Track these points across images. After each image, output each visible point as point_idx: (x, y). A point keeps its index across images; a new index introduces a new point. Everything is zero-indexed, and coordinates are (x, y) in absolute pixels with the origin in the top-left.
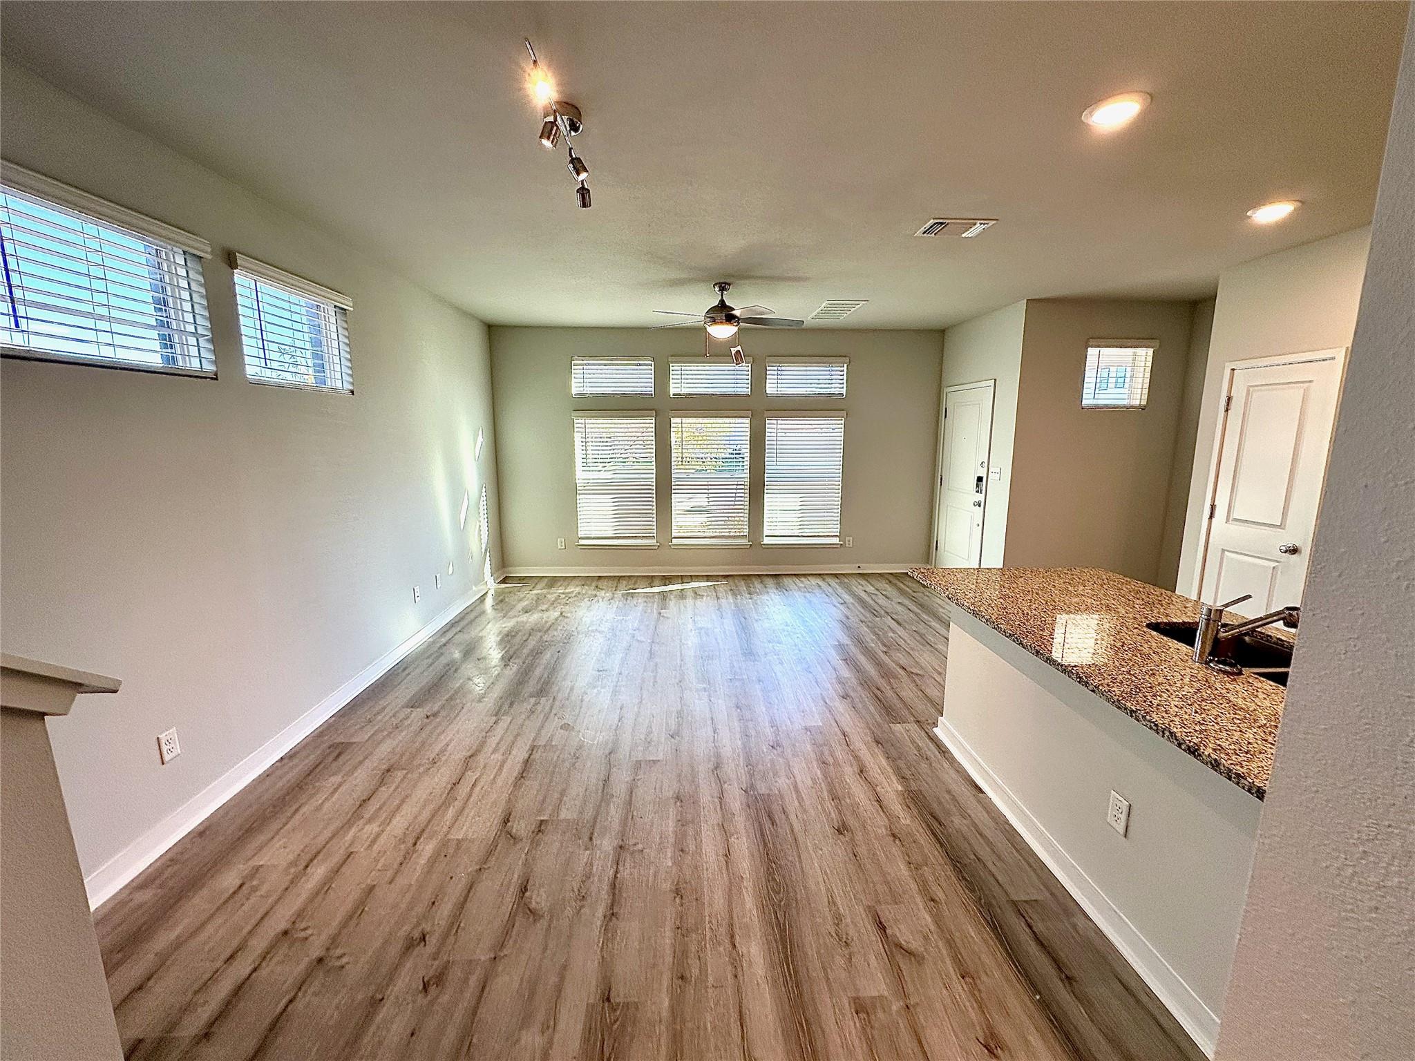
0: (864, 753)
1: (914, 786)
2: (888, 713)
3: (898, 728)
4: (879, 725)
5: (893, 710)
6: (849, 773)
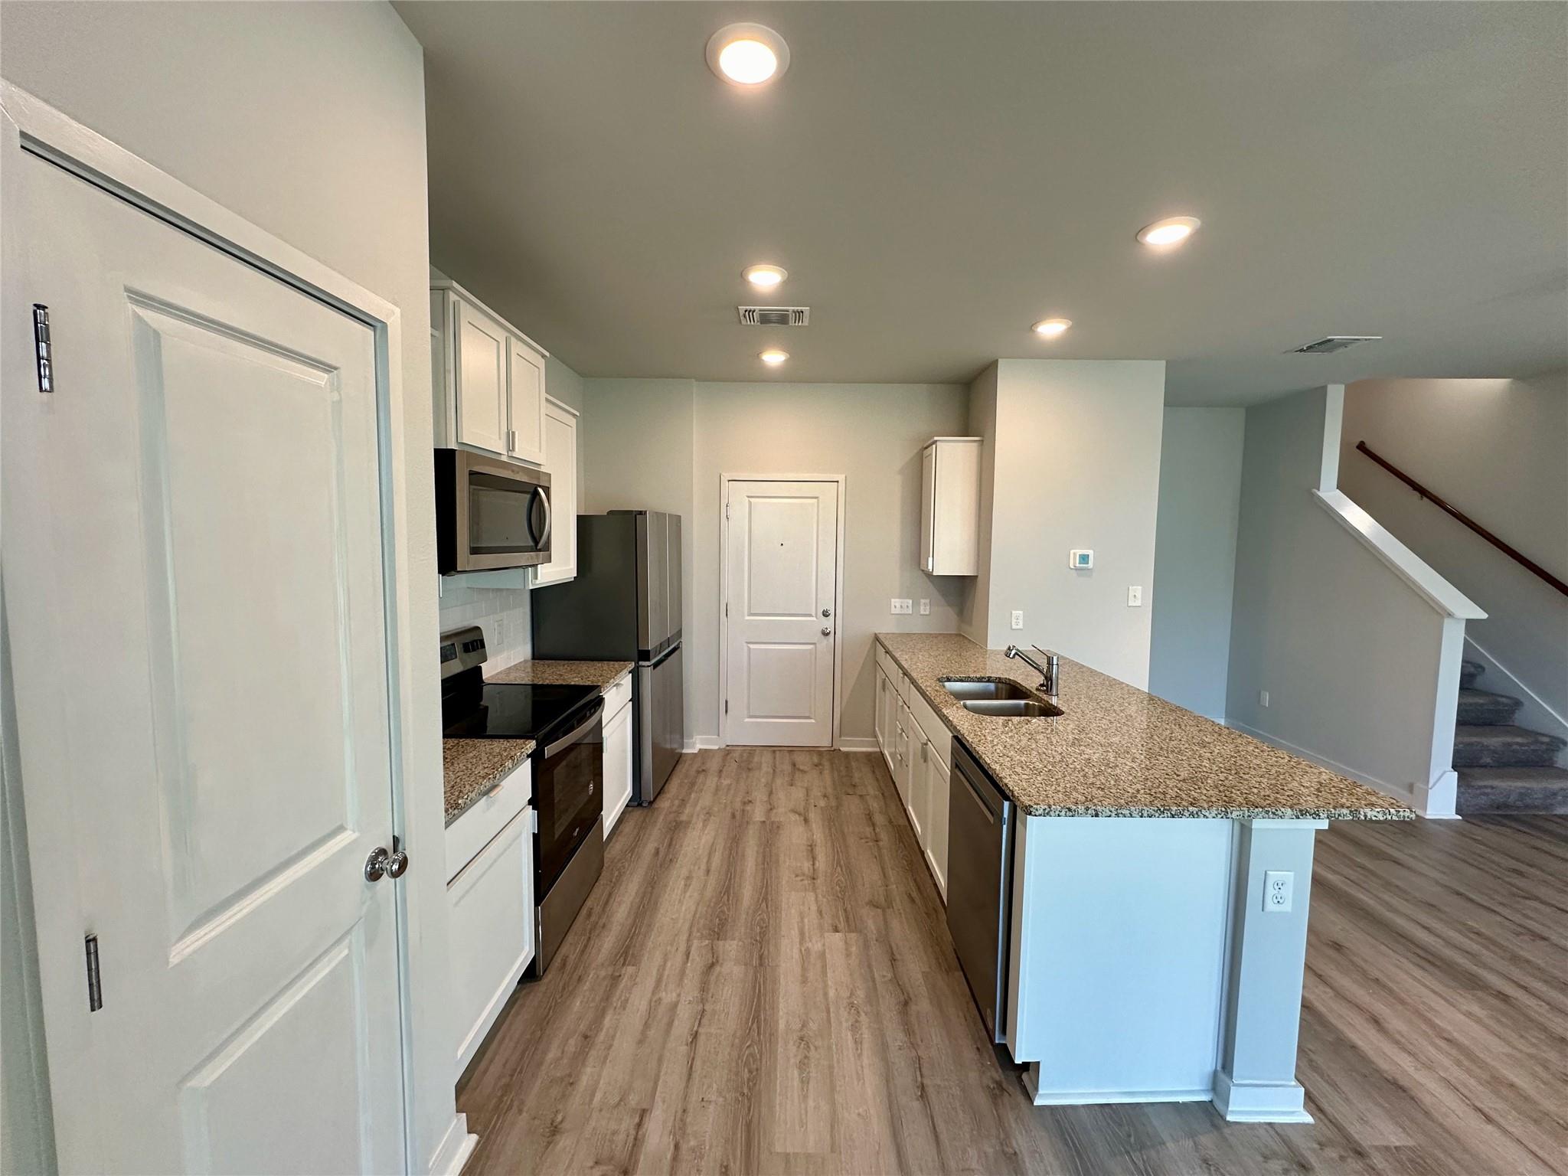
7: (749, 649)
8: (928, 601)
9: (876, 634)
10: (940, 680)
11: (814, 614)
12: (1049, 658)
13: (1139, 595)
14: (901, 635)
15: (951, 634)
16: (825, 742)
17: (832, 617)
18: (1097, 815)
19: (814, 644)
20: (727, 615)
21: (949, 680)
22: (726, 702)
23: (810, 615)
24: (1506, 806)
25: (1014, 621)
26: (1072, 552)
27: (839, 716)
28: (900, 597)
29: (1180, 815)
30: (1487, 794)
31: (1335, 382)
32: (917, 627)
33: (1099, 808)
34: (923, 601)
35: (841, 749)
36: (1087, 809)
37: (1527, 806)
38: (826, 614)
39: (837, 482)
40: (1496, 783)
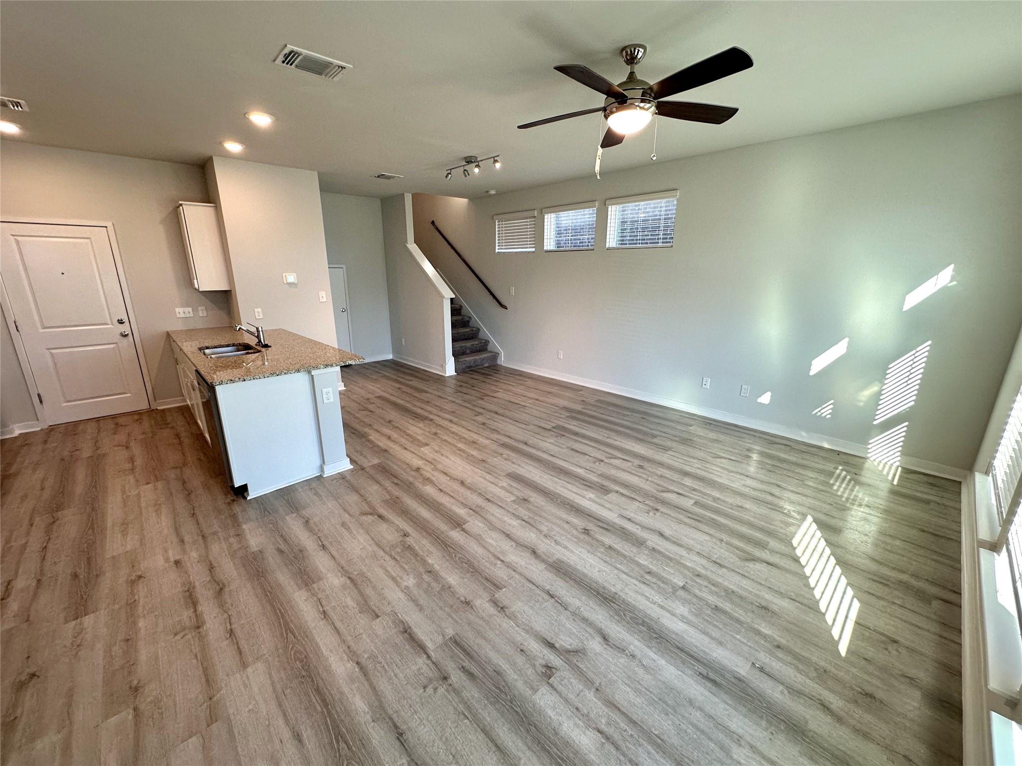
0: (391, 444)
1: (364, 440)
2: (384, 468)
3: (376, 461)
4: (388, 459)
5: (381, 471)
6: (395, 435)
7: (52, 354)
8: (204, 308)
9: (167, 332)
10: (200, 349)
11: (109, 322)
12: (257, 328)
13: (324, 296)
14: (186, 330)
15: (225, 327)
16: (144, 406)
17: (127, 323)
18: (245, 381)
19: (116, 343)
20: (17, 330)
21: (207, 348)
22: (39, 395)
23: (106, 324)
24: (471, 367)
25: (256, 314)
26: (284, 274)
27: (151, 388)
28: (183, 306)
29: (281, 374)
30: (464, 364)
31: (408, 192)
32: (199, 325)
33: (245, 378)
34: (200, 308)
35: (158, 408)
36: (239, 379)
37: (476, 366)
38: (121, 322)
39: (106, 227)
40: (466, 359)
